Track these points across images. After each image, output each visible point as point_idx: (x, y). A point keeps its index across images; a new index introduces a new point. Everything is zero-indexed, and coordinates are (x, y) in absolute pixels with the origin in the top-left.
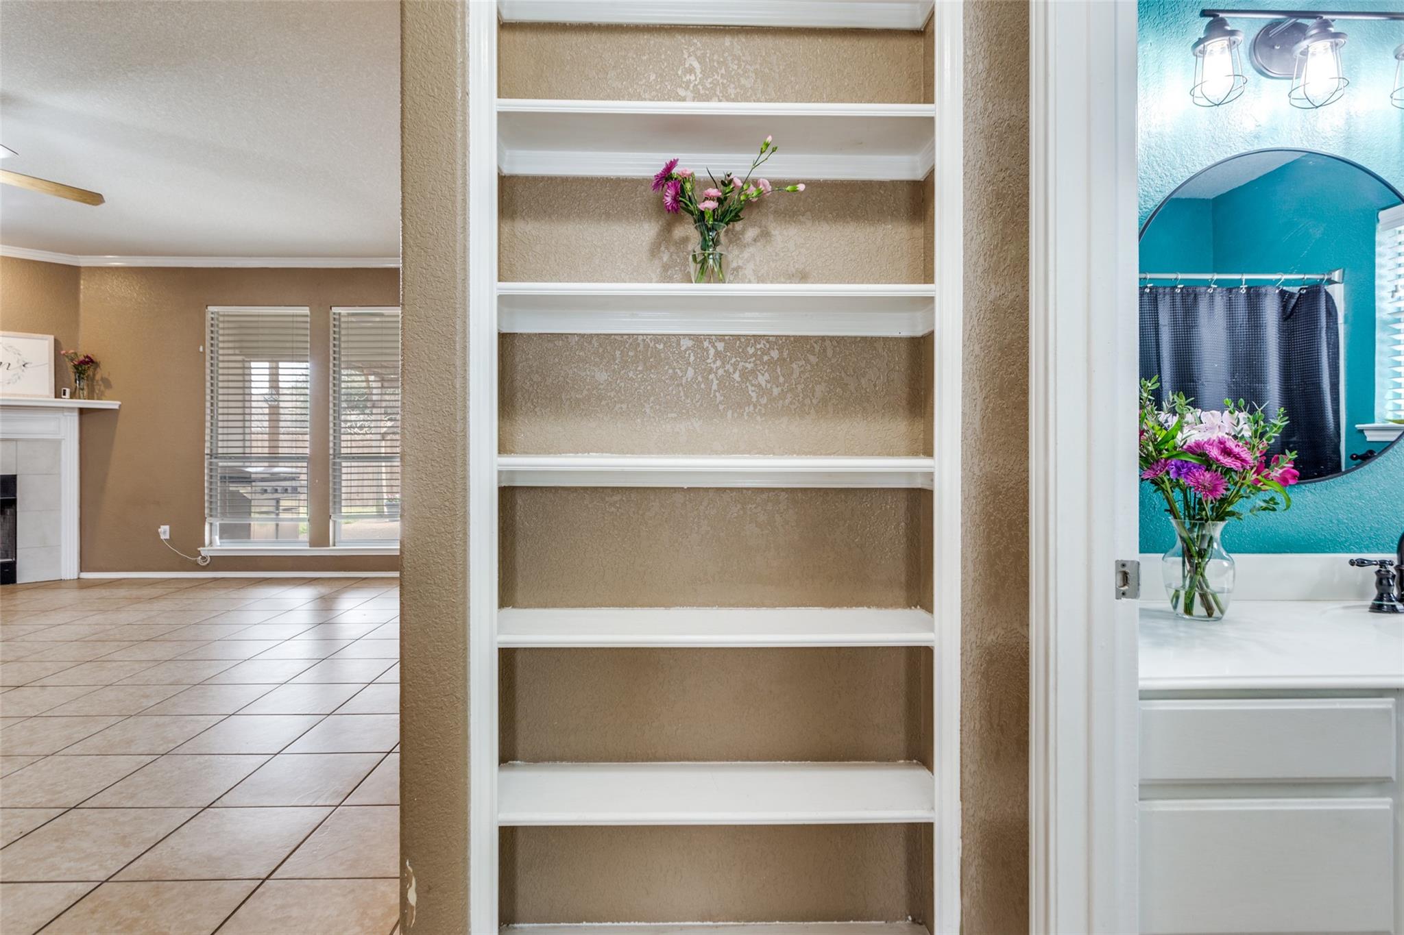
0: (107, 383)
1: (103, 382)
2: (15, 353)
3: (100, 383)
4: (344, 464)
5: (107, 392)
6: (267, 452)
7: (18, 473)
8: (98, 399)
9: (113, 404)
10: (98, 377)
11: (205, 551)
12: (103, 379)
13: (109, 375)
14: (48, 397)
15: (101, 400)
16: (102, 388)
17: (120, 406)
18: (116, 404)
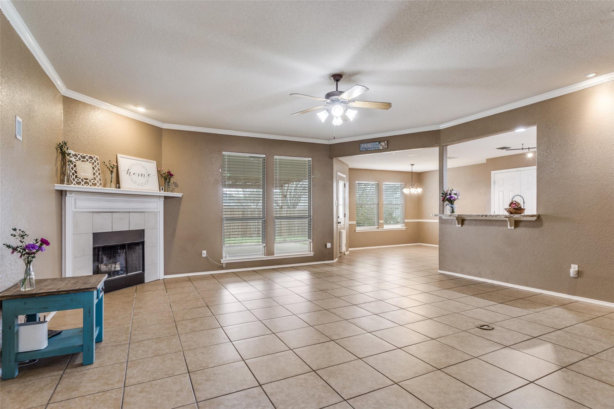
0: (176, 185)
1: (174, 184)
2: (145, 170)
3: (173, 185)
4: (276, 221)
5: (176, 189)
6: (241, 216)
7: (145, 228)
8: (172, 192)
9: (179, 195)
10: (171, 181)
11: (224, 261)
12: (174, 183)
13: (177, 181)
14: (158, 191)
15: (173, 192)
16: (174, 187)
17: (182, 196)
18: (181, 195)
